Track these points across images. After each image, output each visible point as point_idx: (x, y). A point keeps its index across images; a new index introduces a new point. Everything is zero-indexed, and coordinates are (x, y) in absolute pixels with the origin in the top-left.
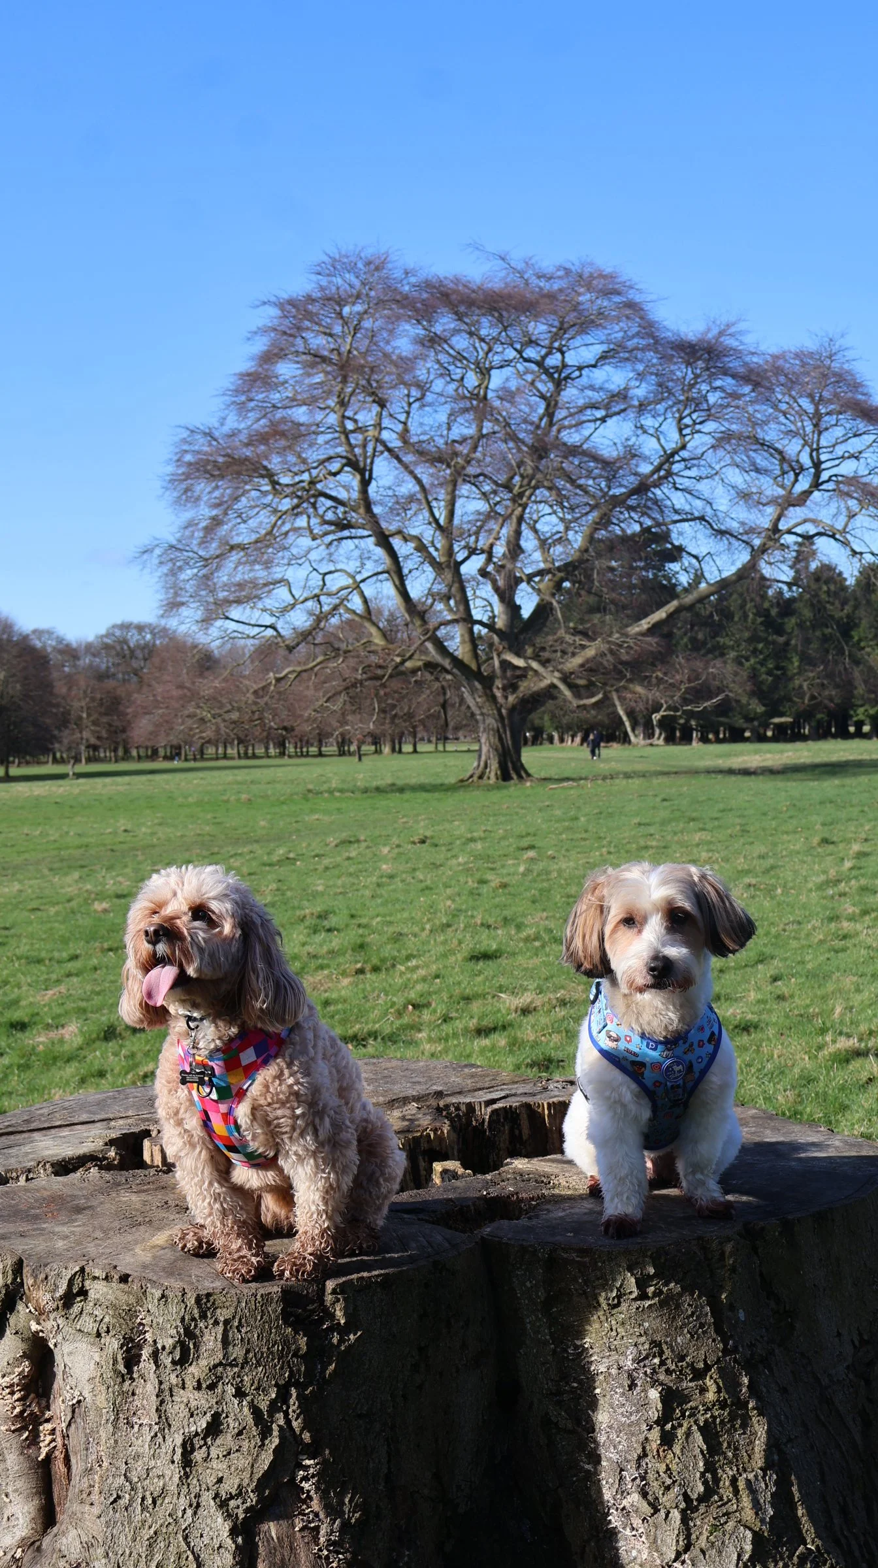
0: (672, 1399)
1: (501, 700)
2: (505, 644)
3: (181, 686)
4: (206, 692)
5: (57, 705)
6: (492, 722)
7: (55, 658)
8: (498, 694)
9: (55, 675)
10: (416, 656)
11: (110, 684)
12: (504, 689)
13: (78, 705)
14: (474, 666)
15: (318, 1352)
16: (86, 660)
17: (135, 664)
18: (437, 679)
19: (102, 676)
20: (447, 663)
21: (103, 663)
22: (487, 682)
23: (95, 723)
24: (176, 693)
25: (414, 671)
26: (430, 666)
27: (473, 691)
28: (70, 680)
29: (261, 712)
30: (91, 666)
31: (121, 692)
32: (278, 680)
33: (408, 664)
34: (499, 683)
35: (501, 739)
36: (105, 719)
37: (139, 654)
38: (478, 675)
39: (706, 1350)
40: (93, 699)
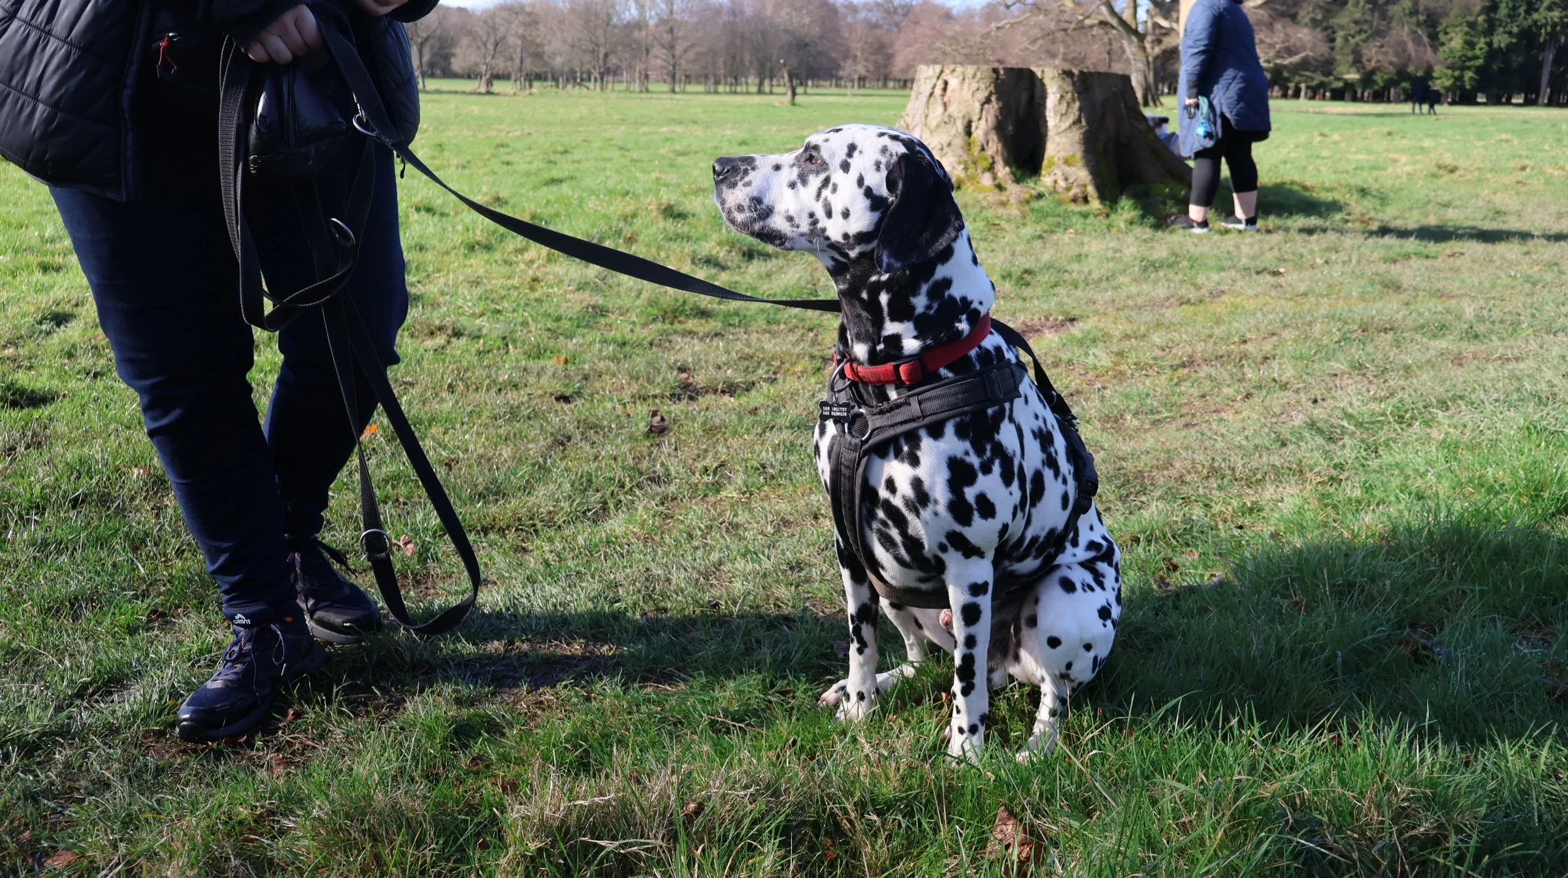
0: (1062, 97)
1: (1149, 50)
2: (1158, 11)
3: (933, 28)
4: (949, 34)
5: (842, 45)
6: (1141, 65)
7: (842, 10)
8: (1148, 45)
9: (841, 23)
10: (1093, 16)
11: (879, 32)
12: (1153, 42)
13: (856, 47)
14: (1133, 26)
15: (997, 78)
16: (862, 15)
17: (896, 18)
18: (1107, 33)
19: (874, 26)
20: (1114, 22)
21: (875, 17)
22: (1141, 37)
23: (866, 60)
24: (930, 33)
25: (1092, 27)
26: (1103, 24)
27: (1131, 42)
28: (850, 26)
29: (985, 49)
30: (865, 19)
31: (886, 40)
32: (998, 28)
33: (1088, 22)
34: (1149, 38)
35: (1146, 78)
36: (873, 58)
37: (900, 11)
38: (1135, 32)
39: (1070, 88)
40: (866, 43)
